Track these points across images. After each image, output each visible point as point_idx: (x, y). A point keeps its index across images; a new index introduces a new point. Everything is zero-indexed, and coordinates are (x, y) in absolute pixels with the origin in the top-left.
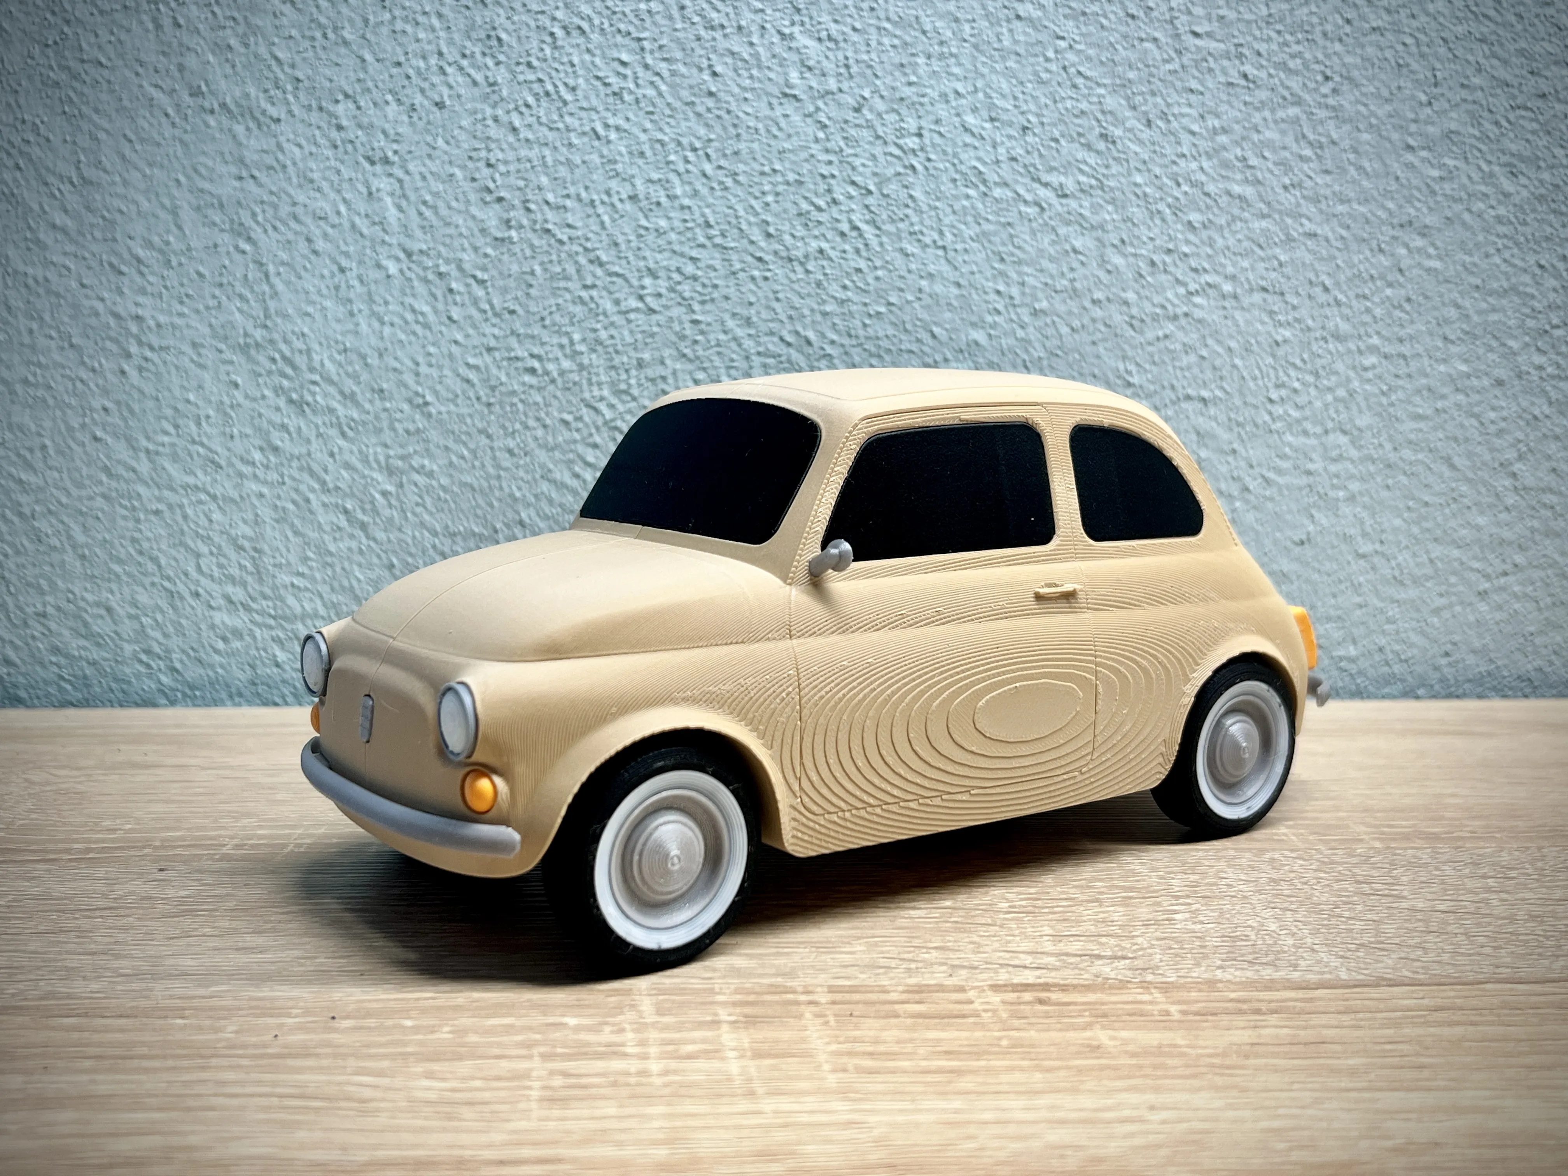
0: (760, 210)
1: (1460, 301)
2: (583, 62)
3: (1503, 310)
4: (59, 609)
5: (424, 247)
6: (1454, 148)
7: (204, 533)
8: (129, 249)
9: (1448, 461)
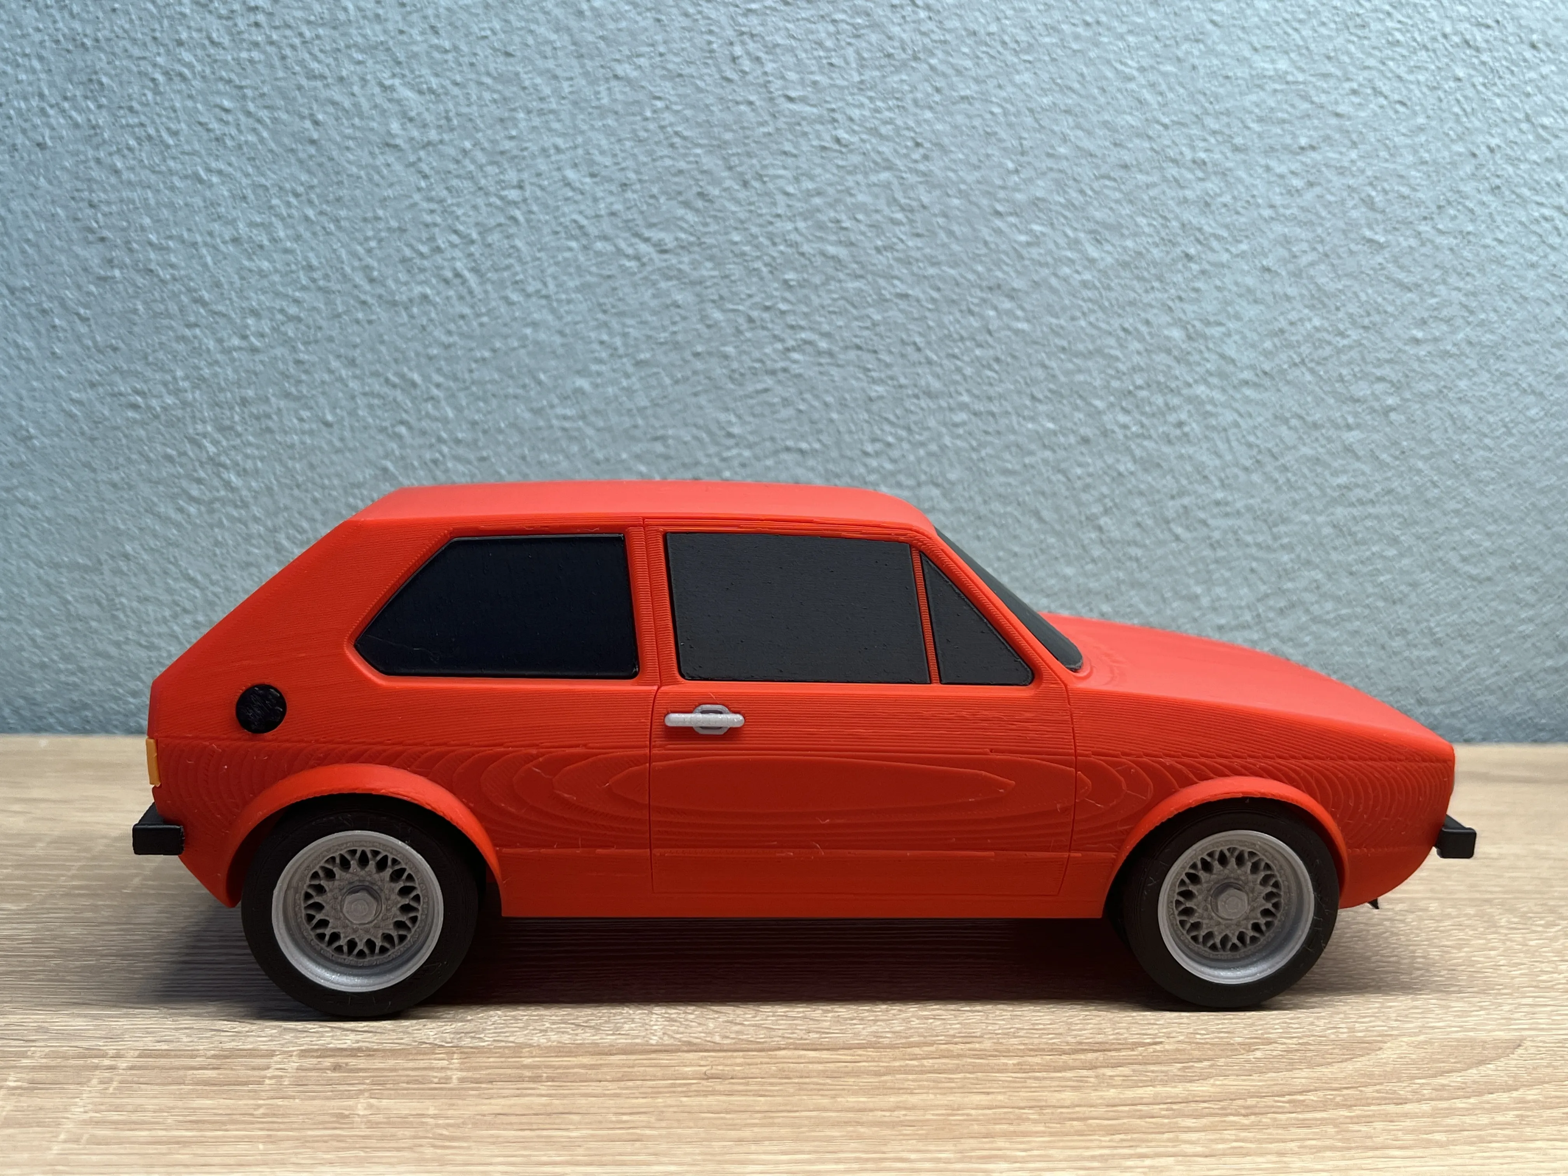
1: (1047, 362)
2: (185, 108)
3: (1089, 371)
6: (1041, 215)
9: (1037, 514)
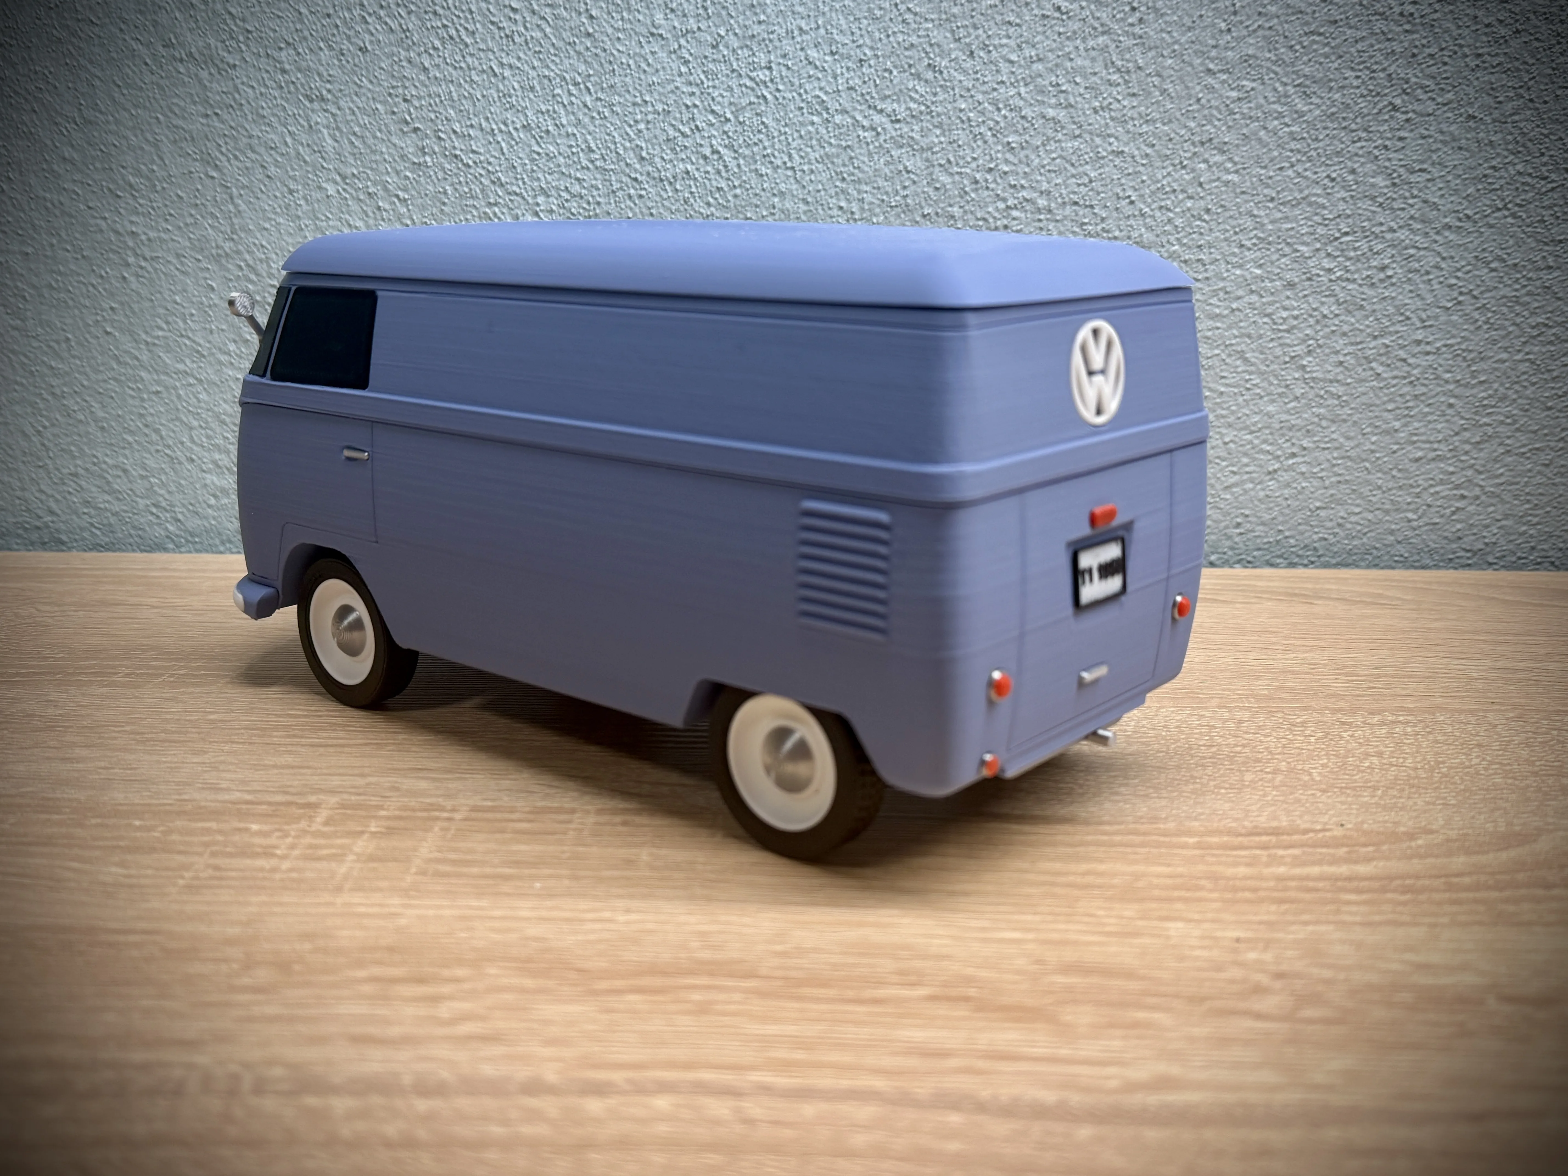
0: (633, 136)
4: (87, 470)
5: (355, 172)
7: (194, 410)
8: (123, 176)
